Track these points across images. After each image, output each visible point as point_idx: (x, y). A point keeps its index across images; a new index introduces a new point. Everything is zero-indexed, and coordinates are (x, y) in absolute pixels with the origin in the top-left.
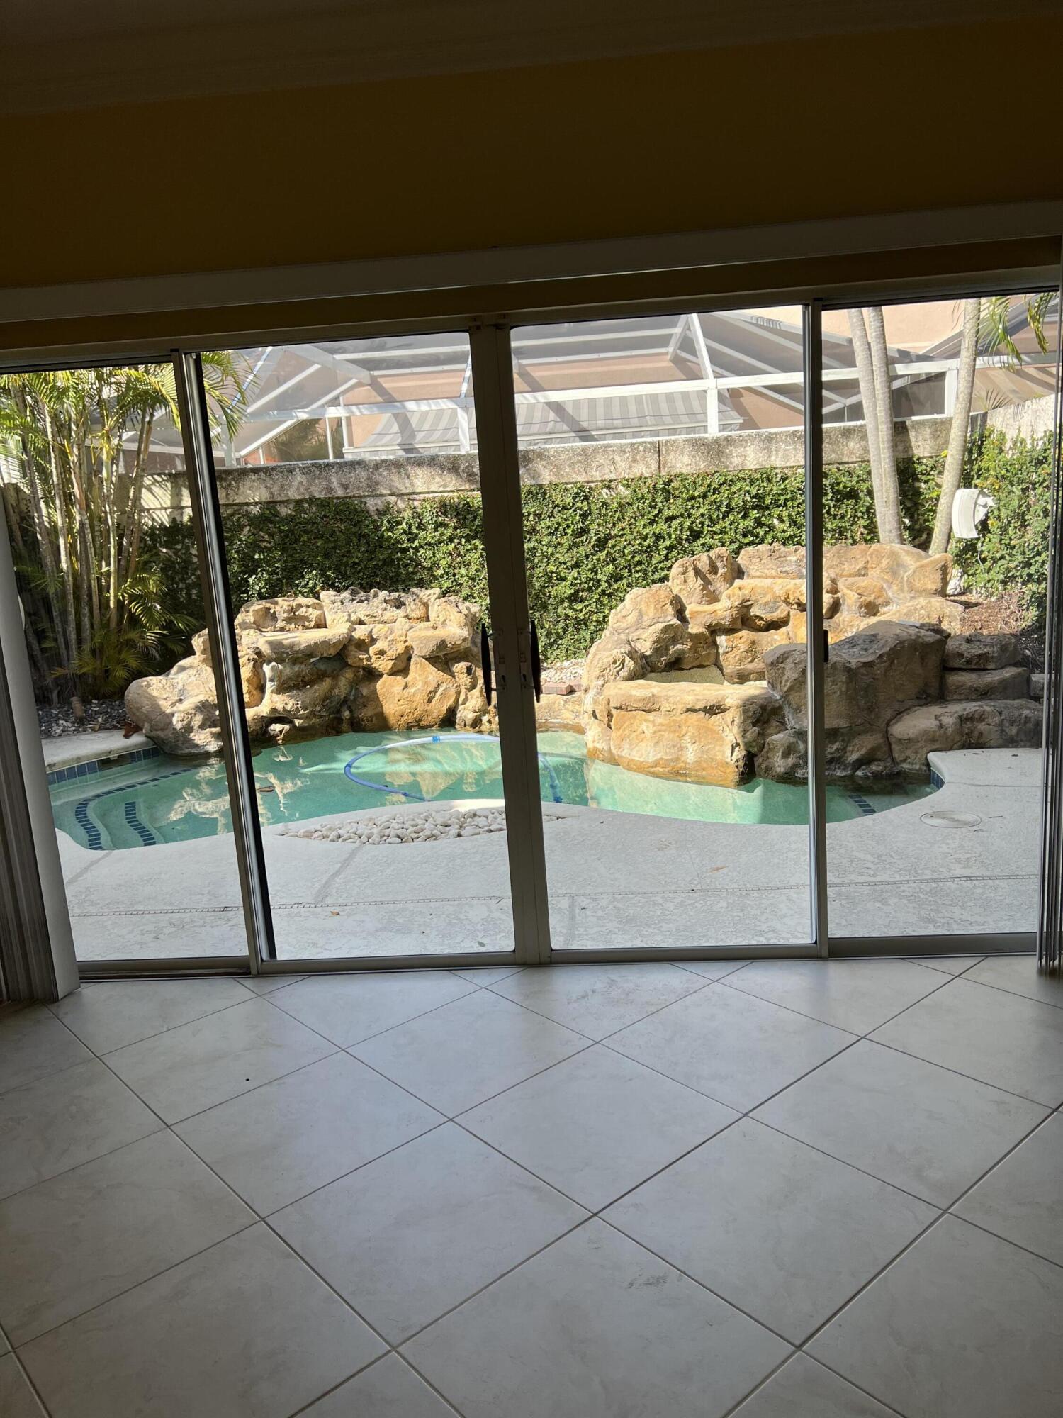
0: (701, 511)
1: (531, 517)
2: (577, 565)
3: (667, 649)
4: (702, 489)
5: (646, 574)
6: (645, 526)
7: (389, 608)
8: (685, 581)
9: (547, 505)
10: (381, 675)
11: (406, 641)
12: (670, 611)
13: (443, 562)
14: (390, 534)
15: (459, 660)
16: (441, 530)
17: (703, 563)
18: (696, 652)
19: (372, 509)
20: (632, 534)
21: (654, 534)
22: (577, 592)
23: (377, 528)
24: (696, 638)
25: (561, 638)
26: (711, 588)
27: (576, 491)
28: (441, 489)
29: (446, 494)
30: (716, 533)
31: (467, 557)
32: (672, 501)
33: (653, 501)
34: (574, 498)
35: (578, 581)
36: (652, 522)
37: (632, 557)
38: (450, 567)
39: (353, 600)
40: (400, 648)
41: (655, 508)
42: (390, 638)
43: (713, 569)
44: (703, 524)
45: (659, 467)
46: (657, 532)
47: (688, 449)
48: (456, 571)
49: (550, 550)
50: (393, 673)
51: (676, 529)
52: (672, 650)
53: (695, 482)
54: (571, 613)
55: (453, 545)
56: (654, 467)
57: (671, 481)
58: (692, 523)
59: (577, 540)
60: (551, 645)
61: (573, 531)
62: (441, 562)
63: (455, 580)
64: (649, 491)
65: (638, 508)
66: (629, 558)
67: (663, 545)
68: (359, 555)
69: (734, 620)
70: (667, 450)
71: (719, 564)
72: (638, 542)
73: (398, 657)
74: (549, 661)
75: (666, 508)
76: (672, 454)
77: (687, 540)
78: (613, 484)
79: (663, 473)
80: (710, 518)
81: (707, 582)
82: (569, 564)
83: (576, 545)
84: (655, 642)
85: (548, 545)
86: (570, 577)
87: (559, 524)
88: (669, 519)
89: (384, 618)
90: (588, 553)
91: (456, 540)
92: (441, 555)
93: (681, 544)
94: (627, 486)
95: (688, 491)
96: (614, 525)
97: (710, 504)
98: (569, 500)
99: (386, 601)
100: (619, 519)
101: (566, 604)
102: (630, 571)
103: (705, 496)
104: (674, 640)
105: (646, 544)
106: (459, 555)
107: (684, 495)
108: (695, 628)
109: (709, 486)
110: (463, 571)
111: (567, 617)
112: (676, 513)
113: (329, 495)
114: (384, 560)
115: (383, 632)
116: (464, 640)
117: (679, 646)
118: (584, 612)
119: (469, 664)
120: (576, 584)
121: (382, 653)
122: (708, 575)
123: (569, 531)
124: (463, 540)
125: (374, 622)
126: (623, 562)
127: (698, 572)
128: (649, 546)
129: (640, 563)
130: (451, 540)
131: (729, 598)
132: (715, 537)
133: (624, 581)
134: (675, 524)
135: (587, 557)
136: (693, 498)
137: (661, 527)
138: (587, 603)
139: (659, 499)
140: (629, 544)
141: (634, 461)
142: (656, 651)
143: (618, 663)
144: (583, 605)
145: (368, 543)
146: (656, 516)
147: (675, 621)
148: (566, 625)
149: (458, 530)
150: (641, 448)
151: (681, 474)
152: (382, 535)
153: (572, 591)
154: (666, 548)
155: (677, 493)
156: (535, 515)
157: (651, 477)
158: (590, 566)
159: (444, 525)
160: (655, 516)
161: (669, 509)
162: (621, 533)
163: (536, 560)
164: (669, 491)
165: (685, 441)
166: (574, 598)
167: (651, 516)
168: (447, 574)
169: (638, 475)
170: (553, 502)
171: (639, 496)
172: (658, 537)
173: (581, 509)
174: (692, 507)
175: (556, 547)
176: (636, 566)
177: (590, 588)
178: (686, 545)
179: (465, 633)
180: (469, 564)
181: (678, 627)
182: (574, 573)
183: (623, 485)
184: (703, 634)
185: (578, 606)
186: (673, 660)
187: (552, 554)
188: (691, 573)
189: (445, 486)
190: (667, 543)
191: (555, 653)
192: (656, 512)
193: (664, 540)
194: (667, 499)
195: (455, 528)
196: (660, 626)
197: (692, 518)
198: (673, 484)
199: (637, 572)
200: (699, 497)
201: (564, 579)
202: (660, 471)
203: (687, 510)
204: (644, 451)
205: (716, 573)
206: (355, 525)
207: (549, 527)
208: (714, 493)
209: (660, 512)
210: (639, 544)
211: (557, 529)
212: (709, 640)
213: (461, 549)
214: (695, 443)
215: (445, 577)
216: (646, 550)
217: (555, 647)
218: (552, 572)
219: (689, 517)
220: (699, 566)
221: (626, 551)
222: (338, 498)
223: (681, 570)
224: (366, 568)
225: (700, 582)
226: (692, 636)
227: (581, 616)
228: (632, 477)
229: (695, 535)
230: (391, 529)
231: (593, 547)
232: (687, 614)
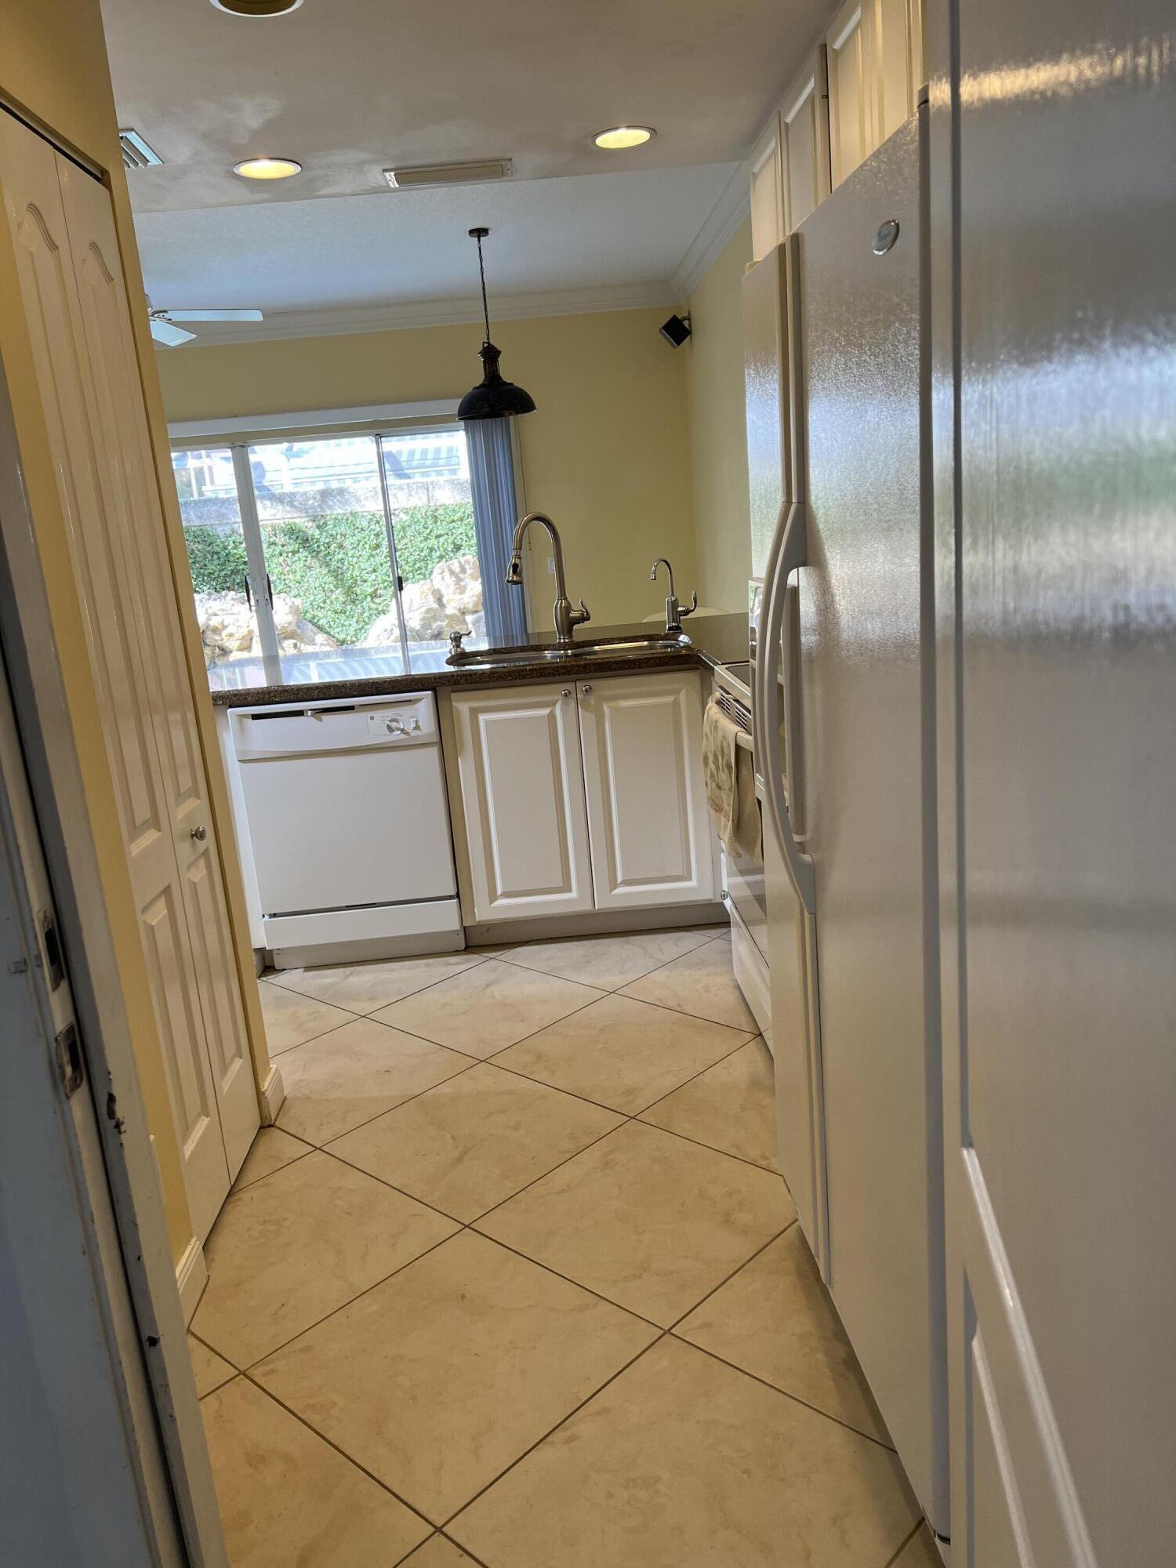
0: (460, 531)
1: (339, 537)
2: (375, 571)
3: (430, 625)
4: (459, 515)
5: (424, 576)
6: (421, 542)
7: (236, 604)
8: (443, 579)
9: (350, 527)
10: (231, 652)
11: (248, 626)
12: (431, 599)
13: (276, 571)
14: (235, 551)
15: (286, 638)
16: (273, 547)
17: (456, 568)
18: (452, 627)
19: (221, 534)
20: (412, 547)
21: (427, 548)
22: (376, 590)
23: (225, 548)
24: (451, 618)
25: (367, 624)
26: (462, 584)
27: (370, 517)
28: (272, 518)
29: (274, 522)
30: (472, 546)
31: (294, 567)
32: (439, 523)
33: (426, 524)
34: (369, 523)
35: (376, 582)
36: (426, 539)
37: (414, 564)
38: (281, 574)
39: (209, 599)
40: (244, 631)
41: (427, 528)
42: (236, 625)
43: (463, 570)
44: (462, 539)
45: (428, 499)
46: (430, 546)
47: (448, 487)
48: (286, 577)
49: (355, 560)
50: (240, 649)
51: (444, 544)
52: (434, 626)
53: (454, 510)
54: (373, 606)
55: (283, 558)
56: (425, 499)
57: (437, 510)
58: (455, 539)
59: (374, 553)
60: (360, 629)
61: (370, 546)
62: (275, 571)
63: (285, 584)
64: (422, 517)
65: (415, 528)
66: (411, 564)
67: (436, 555)
68: (213, 567)
69: (476, 605)
70: (433, 487)
71: (467, 567)
72: (418, 553)
73: (243, 638)
74: (360, 641)
75: (435, 529)
76: (437, 490)
77: (452, 551)
78: (396, 512)
79: (432, 504)
80: (467, 535)
81: (459, 580)
82: (368, 570)
83: (372, 556)
84: (421, 620)
85: (353, 557)
86: (370, 579)
87: (359, 541)
88: (438, 536)
89: (232, 611)
90: (382, 561)
91: (285, 554)
92: (274, 566)
93: (447, 554)
94: (407, 513)
95: (450, 516)
96: (399, 541)
97: (466, 525)
98: (365, 524)
99: (233, 599)
100: (402, 537)
101: (369, 599)
102: (413, 574)
103: (461, 519)
104: (435, 618)
105: (423, 554)
106: (287, 565)
107: (447, 520)
108: (450, 610)
109: (464, 513)
110: (291, 576)
111: (370, 609)
112: (442, 532)
113: (189, 525)
114: (232, 570)
115: (231, 622)
116: (290, 623)
117: (439, 623)
118: (382, 604)
119: (295, 641)
120: (375, 585)
121: (231, 635)
122: (460, 575)
123: (367, 546)
124: (290, 554)
125: (226, 614)
126: (406, 568)
127: (452, 573)
128: (426, 556)
129: (420, 568)
130: (281, 554)
131: (472, 589)
132: (472, 549)
133: (410, 581)
134: (442, 540)
135: (382, 565)
136: (453, 521)
137: (432, 542)
138: (384, 598)
139: (430, 521)
140: (411, 554)
141: (410, 495)
142: (423, 626)
143: (388, 631)
144: (382, 599)
145: (219, 558)
146: (429, 534)
147: (435, 606)
148: (370, 615)
149: (286, 547)
150: (414, 486)
151: (444, 505)
152: (230, 553)
153: (373, 590)
154: (438, 557)
155: (443, 518)
156: (341, 535)
157: (423, 507)
158: (384, 571)
159: (274, 544)
160: (427, 535)
161: (438, 529)
162: (405, 546)
163: (345, 568)
164: (436, 517)
165: (445, 481)
166: (374, 595)
167: (425, 535)
168: (279, 579)
169: (414, 505)
170: (354, 525)
171: (416, 520)
172: (431, 550)
173: (374, 530)
174: (454, 528)
175: (358, 558)
176: (417, 571)
177: (385, 588)
178: (452, 555)
179: (290, 618)
180: (295, 572)
181: (437, 609)
182: (373, 576)
183: (404, 513)
184: (455, 614)
185: (378, 600)
186: (436, 632)
187: (356, 563)
188: (447, 574)
189: (275, 515)
190: (438, 554)
191: (363, 636)
192: (428, 531)
193: (436, 551)
194: (436, 522)
195: (283, 546)
196: (424, 609)
197: (454, 536)
198: (439, 512)
199: (419, 574)
200: (457, 520)
201: (365, 581)
202: (429, 502)
203: (450, 530)
204: (417, 488)
205: (465, 573)
206: (209, 545)
207: (352, 544)
208: (468, 518)
209: (431, 531)
210: (418, 555)
211: (358, 545)
212: (461, 619)
213: (289, 562)
214: (452, 482)
215: (278, 581)
216: (423, 560)
217: (363, 631)
218: (357, 576)
219: (452, 535)
220: (453, 568)
221: (409, 560)
222: (195, 526)
223: (440, 571)
224: (219, 577)
225: (454, 579)
226: (447, 616)
227: (380, 608)
228: (409, 507)
229: (458, 548)
230: (236, 548)
231: (385, 557)
232: (445, 600)
